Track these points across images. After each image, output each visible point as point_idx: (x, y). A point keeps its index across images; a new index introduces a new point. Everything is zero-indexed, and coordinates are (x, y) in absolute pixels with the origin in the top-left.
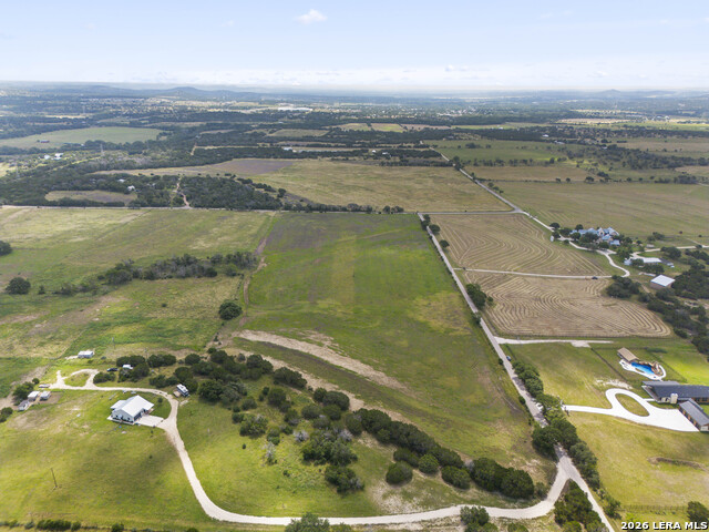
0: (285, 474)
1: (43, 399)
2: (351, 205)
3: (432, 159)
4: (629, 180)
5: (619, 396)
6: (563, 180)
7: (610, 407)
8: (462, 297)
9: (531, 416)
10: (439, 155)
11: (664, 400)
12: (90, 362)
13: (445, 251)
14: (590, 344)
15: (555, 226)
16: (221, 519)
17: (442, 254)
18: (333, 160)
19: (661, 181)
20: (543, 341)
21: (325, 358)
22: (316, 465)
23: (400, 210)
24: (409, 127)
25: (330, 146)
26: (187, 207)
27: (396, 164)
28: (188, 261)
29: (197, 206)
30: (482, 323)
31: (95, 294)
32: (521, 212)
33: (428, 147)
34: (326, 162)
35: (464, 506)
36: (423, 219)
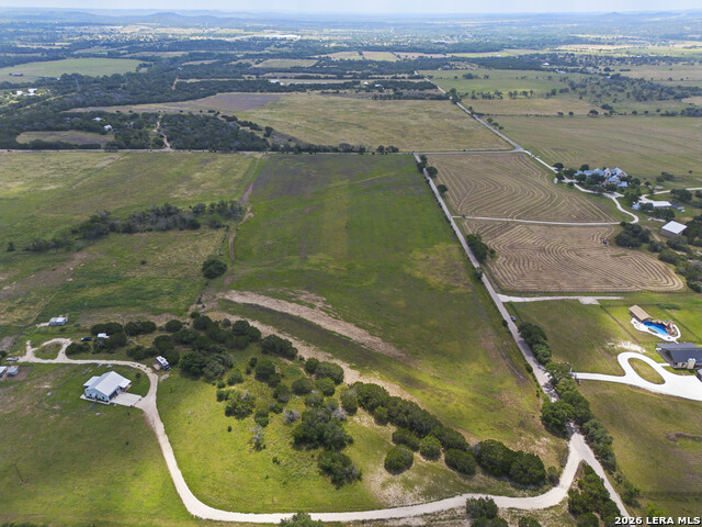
0: (275, 461)
1: (10, 375)
2: (342, 145)
3: (428, 91)
4: (635, 113)
5: (631, 361)
6: (566, 113)
7: (623, 373)
8: (462, 249)
9: (538, 386)
10: (435, 87)
11: (680, 365)
12: (62, 330)
13: (443, 197)
14: (598, 300)
15: (559, 166)
16: (204, 518)
17: (441, 200)
18: (323, 93)
19: (667, 115)
20: (548, 298)
21: (317, 322)
22: (308, 449)
23: (395, 150)
24: (403, 55)
25: (319, 78)
26: (168, 149)
27: (389, 97)
28: (169, 212)
29: (178, 148)
30: (484, 278)
31: (68, 250)
32: (522, 150)
33: (423, 77)
34: (315, 95)
35: (469, 496)
36: (419, 161)
